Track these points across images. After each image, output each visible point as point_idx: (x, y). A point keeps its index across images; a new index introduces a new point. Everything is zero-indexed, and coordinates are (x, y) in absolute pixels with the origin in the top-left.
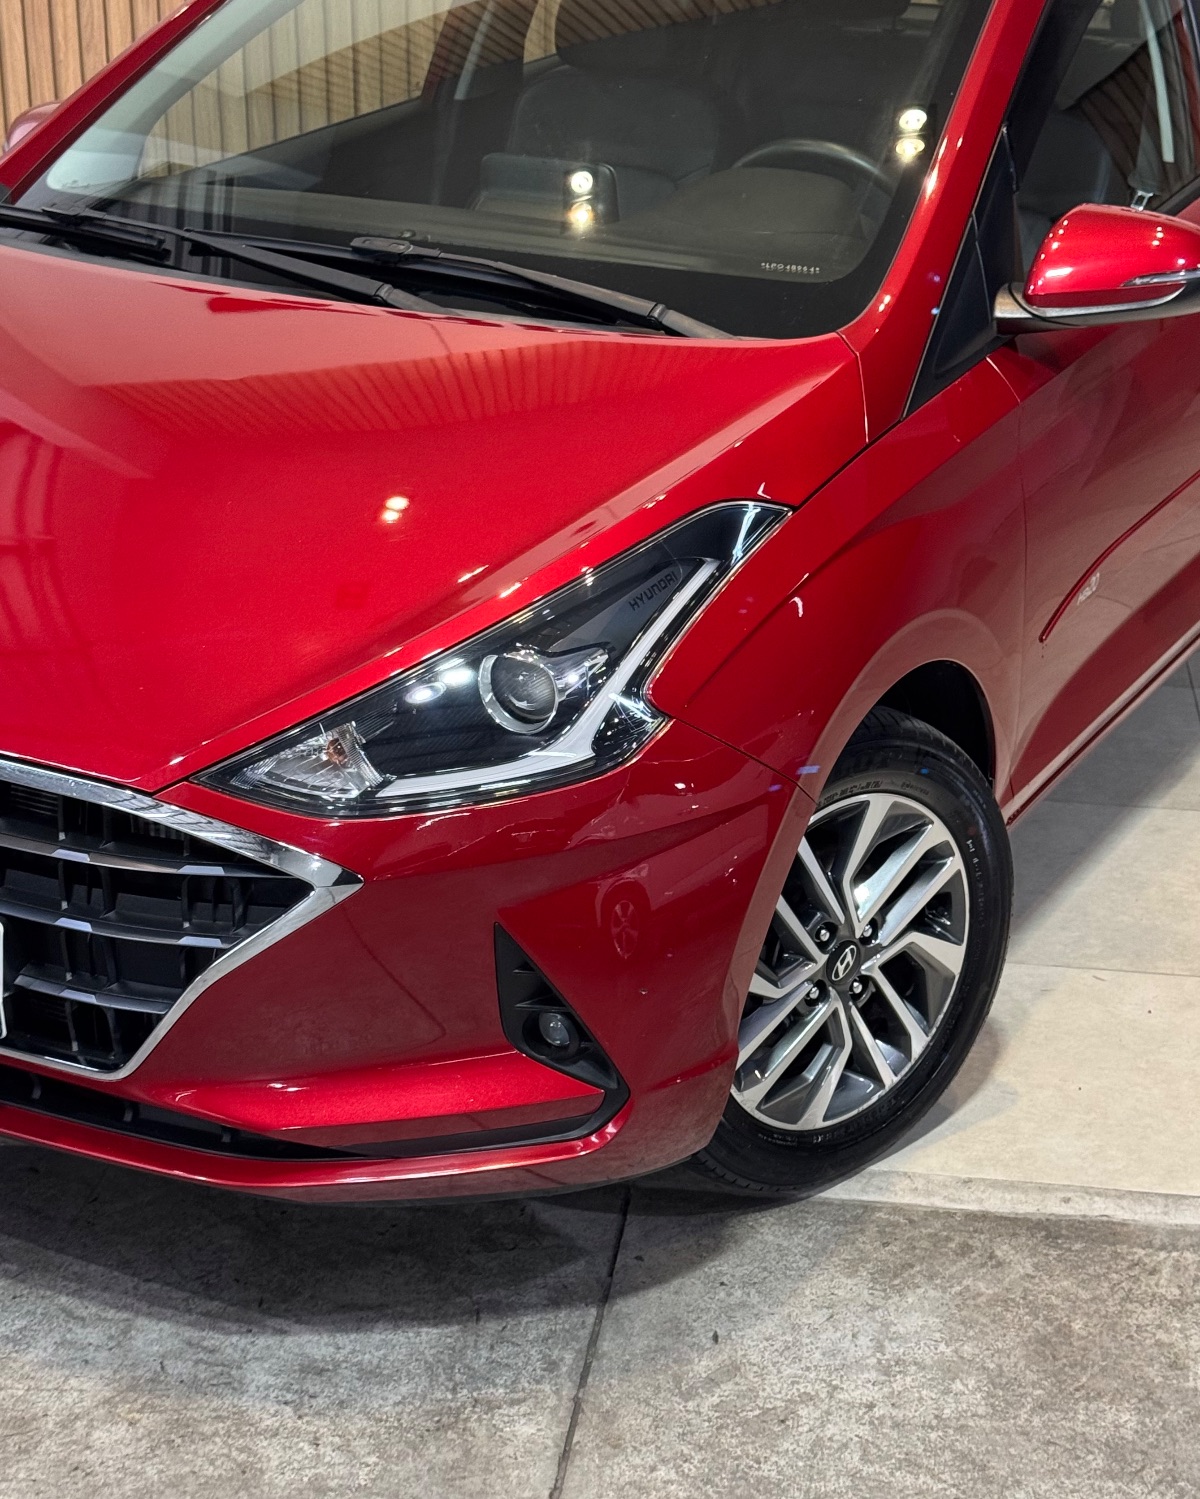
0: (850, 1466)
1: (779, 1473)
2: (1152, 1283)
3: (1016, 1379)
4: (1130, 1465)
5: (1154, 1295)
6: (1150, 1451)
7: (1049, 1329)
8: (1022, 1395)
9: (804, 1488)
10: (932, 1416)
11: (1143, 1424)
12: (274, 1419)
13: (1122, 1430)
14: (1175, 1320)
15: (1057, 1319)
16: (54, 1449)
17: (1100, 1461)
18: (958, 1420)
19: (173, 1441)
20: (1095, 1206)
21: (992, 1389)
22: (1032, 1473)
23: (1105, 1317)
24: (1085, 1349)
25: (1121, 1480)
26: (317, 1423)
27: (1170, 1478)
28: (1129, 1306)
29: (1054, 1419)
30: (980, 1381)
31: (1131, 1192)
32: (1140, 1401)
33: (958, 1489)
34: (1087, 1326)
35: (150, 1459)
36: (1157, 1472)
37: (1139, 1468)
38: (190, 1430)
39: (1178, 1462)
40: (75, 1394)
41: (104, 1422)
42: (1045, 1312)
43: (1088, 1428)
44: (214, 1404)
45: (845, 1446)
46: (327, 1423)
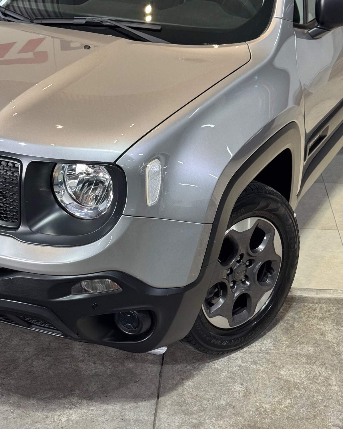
0: (239, 364)
1: (220, 366)
2: (315, 313)
3: (280, 339)
4: (312, 361)
5: (315, 316)
6: (318, 357)
7: (288, 326)
8: (282, 344)
9: (227, 370)
10: (259, 350)
11: (315, 350)
12: (82, 357)
13: (310, 352)
14: (321, 322)
15: (290, 323)
16: (23, 367)
17: (304, 360)
18: (266, 351)
19: (56, 364)
20: (298, 293)
21: (274, 342)
22: (287, 364)
23: (303, 322)
24: (298, 331)
25: (311, 365)
26: (94, 358)
27: (323, 364)
28: (309, 319)
29: (291, 349)
30: (271, 340)
31: (307, 289)
32: (314, 344)
33: (268, 369)
34: (298, 325)
35: (50, 369)
36: (320, 362)
37: (315, 361)
38: (60, 361)
39: (325, 360)
40: (27, 353)
41: (36, 360)
42: (287, 322)
43: (300, 352)
44: (66, 353)
45: (237, 359)
46: (97, 358)
